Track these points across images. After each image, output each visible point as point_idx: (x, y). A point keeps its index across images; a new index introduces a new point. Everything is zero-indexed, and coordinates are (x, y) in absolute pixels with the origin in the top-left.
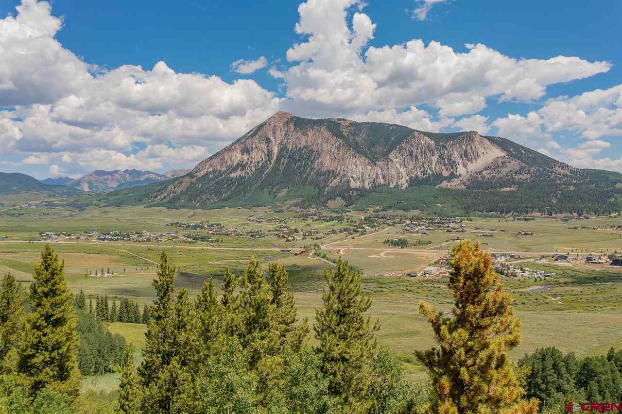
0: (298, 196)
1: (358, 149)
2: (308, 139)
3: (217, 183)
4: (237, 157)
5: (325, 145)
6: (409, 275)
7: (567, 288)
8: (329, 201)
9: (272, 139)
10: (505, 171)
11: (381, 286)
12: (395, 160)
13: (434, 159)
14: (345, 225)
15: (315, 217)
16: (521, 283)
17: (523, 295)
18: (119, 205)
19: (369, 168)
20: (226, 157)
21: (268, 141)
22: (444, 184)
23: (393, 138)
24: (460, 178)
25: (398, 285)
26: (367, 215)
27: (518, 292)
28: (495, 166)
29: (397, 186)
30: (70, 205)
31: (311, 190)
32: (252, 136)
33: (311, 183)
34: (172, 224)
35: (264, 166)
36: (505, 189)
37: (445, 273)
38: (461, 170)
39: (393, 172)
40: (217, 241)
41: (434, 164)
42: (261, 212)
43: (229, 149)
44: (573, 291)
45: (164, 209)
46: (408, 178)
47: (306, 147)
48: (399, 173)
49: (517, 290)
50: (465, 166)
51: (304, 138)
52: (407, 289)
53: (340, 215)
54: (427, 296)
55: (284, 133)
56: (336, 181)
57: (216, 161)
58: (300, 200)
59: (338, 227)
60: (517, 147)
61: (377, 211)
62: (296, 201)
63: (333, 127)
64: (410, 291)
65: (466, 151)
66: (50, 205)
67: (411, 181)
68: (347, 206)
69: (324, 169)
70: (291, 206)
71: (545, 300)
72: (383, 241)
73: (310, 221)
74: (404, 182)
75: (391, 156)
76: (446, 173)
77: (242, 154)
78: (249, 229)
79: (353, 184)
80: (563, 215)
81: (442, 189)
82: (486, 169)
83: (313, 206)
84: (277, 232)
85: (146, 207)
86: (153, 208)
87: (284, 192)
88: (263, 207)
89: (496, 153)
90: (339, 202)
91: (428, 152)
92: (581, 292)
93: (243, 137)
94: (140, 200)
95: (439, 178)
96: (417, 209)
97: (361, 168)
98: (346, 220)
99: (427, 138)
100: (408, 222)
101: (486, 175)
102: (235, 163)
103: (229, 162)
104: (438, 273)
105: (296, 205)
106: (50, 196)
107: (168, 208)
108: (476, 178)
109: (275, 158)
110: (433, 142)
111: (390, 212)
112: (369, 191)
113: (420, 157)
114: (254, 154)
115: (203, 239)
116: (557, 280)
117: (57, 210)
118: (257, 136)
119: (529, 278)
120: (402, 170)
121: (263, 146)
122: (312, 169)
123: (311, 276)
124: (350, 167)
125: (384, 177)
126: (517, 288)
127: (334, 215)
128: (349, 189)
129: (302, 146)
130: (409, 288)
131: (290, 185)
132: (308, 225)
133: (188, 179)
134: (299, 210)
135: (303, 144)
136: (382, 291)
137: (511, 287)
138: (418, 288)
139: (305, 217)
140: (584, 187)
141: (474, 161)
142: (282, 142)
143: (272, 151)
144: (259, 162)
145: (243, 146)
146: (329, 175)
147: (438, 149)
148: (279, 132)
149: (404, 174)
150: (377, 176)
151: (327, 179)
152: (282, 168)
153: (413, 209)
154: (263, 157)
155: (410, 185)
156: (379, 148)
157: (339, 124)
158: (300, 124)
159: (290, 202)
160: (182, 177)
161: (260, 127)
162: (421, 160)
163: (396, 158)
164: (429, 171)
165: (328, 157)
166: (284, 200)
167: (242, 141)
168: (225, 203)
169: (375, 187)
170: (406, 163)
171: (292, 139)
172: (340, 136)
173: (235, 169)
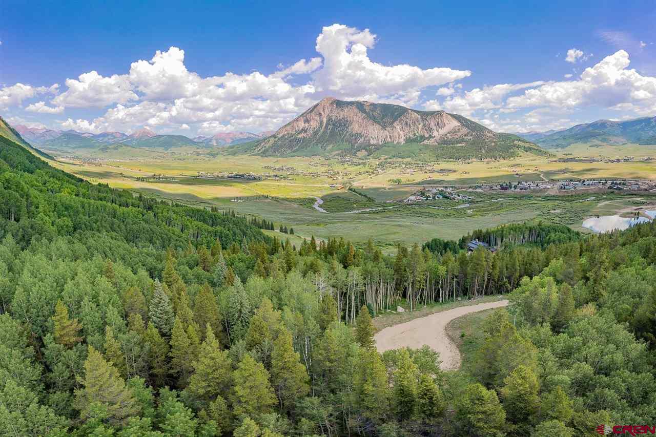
0: (340, 149)
1: (374, 120)
2: (346, 113)
3: (290, 141)
4: (301, 125)
5: (355, 117)
6: (400, 201)
8: (358, 152)
9: (323, 113)
10: (459, 134)
11: (384, 208)
12: (397, 127)
13: (420, 126)
14: (367, 168)
15: (349, 163)
18: (234, 154)
19: (382, 131)
20: (295, 125)
21: (320, 114)
22: (426, 142)
23: (396, 114)
24: (435, 138)
25: (394, 208)
26: (380, 161)
28: (454, 131)
29: (398, 143)
30: (208, 154)
31: (346, 145)
32: (311, 112)
33: (346, 141)
34: (265, 167)
35: (318, 131)
36: (459, 145)
38: (435, 133)
39: (396, 134)
40: (293, 179)
41: (420, 130)
42: (316, 159)
43: (297, 120)
45: (259, 157)
46: (405, 138)
47: (343, 119)
48: (399, 135)
50: (438, 131)
51: (342, 113)
52: (398, 210)
53: (364, 161)
55: (330, 110)
56: (362, 140)
57: (288, 128)
58: (340, 152)
59: (362, 170)
60: (466, 120)
61: (386, 159)
62: (337, 152)
63: (360, 106)
65: (438, 122)
66: (198, 153)
67: (406, 140)
68: (368, 155)
69: (354, 133)
70: (335, 155)
72: (388, 180)
73: (346, 166)
74: (402, 141)
75: (395, 124)
76: (427, 135)
77: (305, 123)
78: (310, 171)
79: (372, 142)
80: (487, 160)
81: (424, 145)
82: (449, 133)
83: (348, 155)
84: (326, 174)
85: (250, 156)
86: (254, 156)
87: (330, 147)
88: (318, 156)
89: (455, 123)
90: (364, 153)
91: (416, 122)
93: (304, 113)
94: (246, 152)
95: (423, 138)
96: (410, 157)
97: (377, 131)
98: (368, 165)
99: (415, 114)
100: (404, 166)
101: (449, 137)
102: (300, 129)
103: (297, 128)
105: (338, 155)
106: (198, 148)
107: (262, 156)
108: (444, 138)
109: (324, 125)
110: (419, 117)
111: (394, 159)
112: (382, 146)
113: (412, 125)
114: (311, 123)
115: (285, 178)
117: (202, 157)
118: (314, 112)
120: (401, 133)
121: (317, 118)
122: (347, 132)
123: (347, 203)
124: (370, 131)
125: (390, 138)
127: (361, 161)
128: (370, 145)
129: (341, 118)
131: (334, 142)
132: (345, 169)
133: (272, 139)
134: (340, 158)
135: (342, 116)
136: (385, 211)
138: (404, 209)
139: (343, 163)
140: (499, 143)
141: (443, 128)
142: (328, 115)
143: (322, 121)
144: (315, 128)
145: (305, 118)
146: (357, 136)
147: (422, 121)
148: (326, 109)
149: (403, 136)
150: (387, 137)
151: (356, 139)
152: (329, 131)
153: (407, 157)
154: (317, 124)
155: (406, 143)
156: (389, 120)
157: (364, 104)
158: (339, 104)
159: (334, 153)
160: (269, 138)
161: (316, 106)
162: (412, 127)
163: (398, 126)
164: (417, 134)
165: (357, 125)
166: (332, 151)
167: (305, 115)
168: (295, 154)
169: (385, 143)
170: (404, 129)
171: (335, 114)
172: (364, 111)
173: (301, 132)
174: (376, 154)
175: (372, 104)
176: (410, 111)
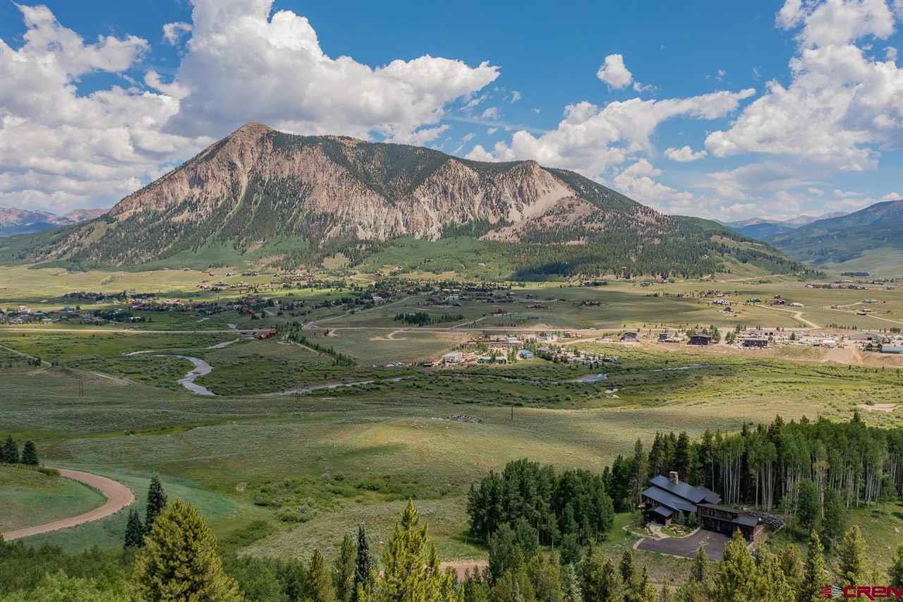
0: (278, 253)
1: (368, 182)
2: (296, 165)
3: (151, 231)
4: (183, 190)
6: (421, 364)
7: (628, 377)
8: (326, 259)
9: (239, 164)
10: (572, 217)
11: (378, 380)
12: (422, 200)
13: (478, 199)
14: (346, 294)
15: (305, 283)
16: (573, 372)
17: (571, 387)
19: (385, 210)
20: (165, 190)
21: (232, 167)
22: (491, 235)
23: (420, 168)
24: (513, 227)
25: (403, 379)
26: (381, 279)
27: (565, 383)
28: (559, 210)
29: (425, 237)
31: (297, 243)
32: (207, 159)
33: (299, 231)
35: (227, 206)
36: (572, 243)
37: (473, 360)
38: (514, 215)
39: (419, 217)
40: (142, 320)
41: (477, 207)
42: (222, 274)
43: (169, 178)
44: (635, 380)
45: (62, 272)
46: (440, 225)
47: (292, 178)
48: (427, 218)
49: (564, 381)
50: (520, 210)
51: (287, 164)
52: (414, 385)
53: (341, 279)
54: (440, 394)
55: (256, 156)
56: (334, 231)
57: (148, 197)
58: (281, 258)
60: (589, 184)
61: (395, 274)
62: (274, 259)
63: (333, 148)
64: (418, 387)
65: (521, 187)
67: (444, 230)
68: (352, 266)
69: (319, 212)
70: (268, 265)
71: (596, 393)
74: (434, 231)
75: (417, 193)
76: (493, 220)
77: (191, 188)
79: (361, 235)
80: (644, 277)
81: (487, 242)
82: (547, 214)
83: (301, 266)
84: (239, 305)
85: (33, 268)
87: (257, 245)
88: (224, 268)
89: (562, 192)
90: (341, 260)
91: (469, 188)
92: (645, 381)
93: (192, 160)
94: (21, 258)
95: (483, 226)
96: (452, 270)
97: (373, 211)
98: (348, 287)
99: (467, 169)
100: (437, 289)
101: (548, 222)
102: (181, 200)
103: (171, 199)
104: (463, 360)
105: (275, 265)
107: (69, 269)
108: (535, 226)
109: (243, 193)
110: (475, 175)
111: (415, 275)
112: (385, 245)
113: (457, 195)
114: (209, 186)
115: (120, 318)
116: (618, 365)
118: (215, 160)
119: (583, 364)
120: (433, 214)
121: (225, 174)
123: (279, 370)
124: (356, 209)
125: (406, 225)
126: (565, 379)
127: (331, 279)
128: (356, 241)
129: (285, 177)
130: (417, 383)
131: (267, 235)
133: (103, 223)
134: (280, 272)
135: (287, 173)
136: (378, 389)
137: (557, 377)
138: (431, 382)
140: (671, 240)
141: (531, 203)
142: (254, 169)
143: (238, 183)
144: (218, 200)
145: (192, 173)
146: (326, 220)
147: (483, 185)
148: (249, 153)
149: (435, 219)
151: (321, 228)
152: (254, 209)
153: (446, 270)
154: (225, 191)
155: (444, 236)
156: (400, 182)
157: (341, 144)
158: (282, 143)
159: (266, 261)
160: (92, 221)
161: (220, 145)
162: (460, 200)
163: (423, 197)
164: (470, 215)
165: (325, 193)
166: (258, 256)
167: (192, 166)
168: (163, 262)
169: (394, 238)
170: (438, 204)
171: (270, 165)
172: (342, 161)
173: (180, 210)
174: (368, 264)
175: (362, 145)
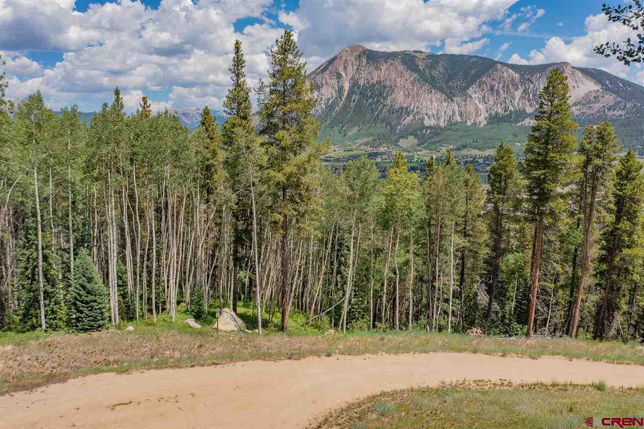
0: (369, 135)
1: (433, 84)
2: (382, 73)
8: (401, 140)
9: (343, 74)
10: (597, 106)
12: (473, 96)
13: (518, 94)
19: (445, 104)
21: (339, 76)
22: (527, 122)
23: (473, 71)
28: (586, 101)
29: (475, 124)
31: (381, 129)
32: (322, 71)
33: (383, 121)
35: (335, 104)
39: (471, 109)
41: (517, 100)
46: (487, 115)
47: (379, 82)
48: (477, 109)
51: (376, 73)
53: (411, 154)
55: (355, 68)
56: (409, 119)
58: (371, 139)
60: (614, 79)
61: (450, 151)
62: (366, 140)
63: (408, 59)
67: (490, 119)
68: (419, 145)
69: (397, 106)
70: (361, 145)
74: (482, 120)
75: (470, 91)
76: (529, 110)
79: (427, 122)
81: (523, 127)
83: (385, 145)
87: (354, 130)
89: (589, 86)
90: (412, 140)
91: (511, 86)
93: (314, 72)
95: (521, 115)
96: (493, 148)
97: (436, 104)
99: (511, 71)
100: (481, 161)
105: (366, 144)
109: (346, 94)
110: (517, 76)
112: (443, 130)
113: (501, 92)
114: (323, 91)
118: (328, 72)
120: (481, 106)
121: (334, 82)
122: (385, 106)
124: (424, 103)
125: (461, 115)
128: (423, 127)
129: (375, 82)
131: (361, 123)
134: (369, 149)
135: (376, 79)
142: (353, 76)
143: (342, 87)
144: (329, 100)
145: (313, 81)
146: (402, 112)
147: (522, 83)
148: (350, 66)
149: (483, 110)
150: (454, 113)
151: (399, 117)
152: (352, 105)
153: (489, 148)
154: (334, 93)
155: (489, 123)
157: (415, 56)
158: (373, 57)
159: (360, 141)
161: (331, 62)
162: (503, 95)
163: (474, 93)
164: (511, 106)
165: (402, 93)
166: (355, 138)
167: (313, 76)
169: (451, 125)
170: (486, 99)
171: (364, 75)
172: (415, 69)
175: (430, 56)
176: (499, 66)
